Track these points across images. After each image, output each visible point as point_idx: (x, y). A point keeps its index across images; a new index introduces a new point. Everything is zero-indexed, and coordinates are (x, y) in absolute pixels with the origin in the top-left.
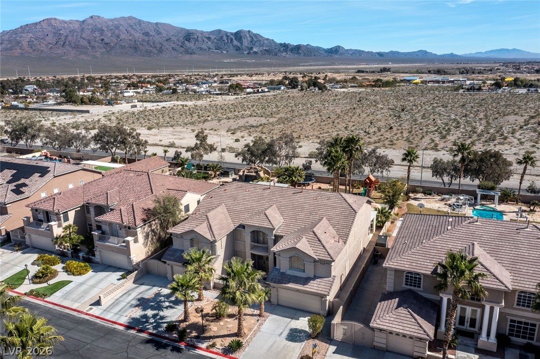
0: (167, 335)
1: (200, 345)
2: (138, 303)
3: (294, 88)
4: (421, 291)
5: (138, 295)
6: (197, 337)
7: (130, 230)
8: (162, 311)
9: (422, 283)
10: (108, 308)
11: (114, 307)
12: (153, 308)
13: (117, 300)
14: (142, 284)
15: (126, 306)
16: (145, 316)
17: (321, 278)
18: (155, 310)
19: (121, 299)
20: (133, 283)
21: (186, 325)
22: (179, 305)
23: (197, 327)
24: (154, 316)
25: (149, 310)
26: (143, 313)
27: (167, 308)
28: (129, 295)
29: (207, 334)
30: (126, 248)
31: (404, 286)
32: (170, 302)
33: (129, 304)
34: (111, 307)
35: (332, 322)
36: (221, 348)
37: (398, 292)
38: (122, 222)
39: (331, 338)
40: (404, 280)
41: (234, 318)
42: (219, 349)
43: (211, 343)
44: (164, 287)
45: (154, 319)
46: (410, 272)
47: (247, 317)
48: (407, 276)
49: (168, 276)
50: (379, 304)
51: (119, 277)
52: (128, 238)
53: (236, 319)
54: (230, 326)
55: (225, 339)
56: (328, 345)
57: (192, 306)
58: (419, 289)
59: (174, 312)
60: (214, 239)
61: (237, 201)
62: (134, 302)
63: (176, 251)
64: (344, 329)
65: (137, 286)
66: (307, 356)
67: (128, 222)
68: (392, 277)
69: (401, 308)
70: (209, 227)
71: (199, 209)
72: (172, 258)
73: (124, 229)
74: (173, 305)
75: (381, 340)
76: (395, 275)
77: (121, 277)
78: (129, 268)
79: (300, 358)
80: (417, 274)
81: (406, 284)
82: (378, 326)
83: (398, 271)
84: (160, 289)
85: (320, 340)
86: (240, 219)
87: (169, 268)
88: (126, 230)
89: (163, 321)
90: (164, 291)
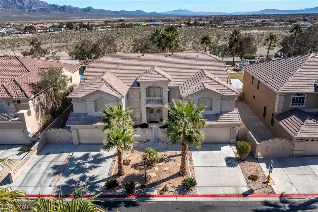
0: (110, 193)
1: (151, 193)
2: (55, 171)
3: (71, 29)
4: (304, 108)
5: (50, 164)
6: (143, 187)
7: (21, 103)
8: (87, 172)
9: (305, 101)
10: (22, 183)
11: (28, 180)
12: (76, 172)
13: (28, 173)
14: (48, 154)
15: (42, 177)
16: (72, 181)
17: (227, 112)
18: (79, 173)
19: (32, 172)
20: (37, 154)
21: (123, 179)
22: (101, 163)
23: (136, 178)
24: (83, 179)
25: (72, 175)
26: (67, 179)
27: (90, 168)
28: (40, 166)
29: (150, 182)
30: (20, 122)
31: (291, 106)
32: (90, 162)
33: (46, 175)
34: (25, 182)
35: (257, 143)
36: (174, 190)
37: (286, 112)
38: (10, 96)
39: (256, 158)
40: (292, 101)
41: (165, 162)
42: (173, 191)
43: (161, 188)
44: (74, 151)
45: (84, 182)
46: (297, 94)
47: (175, 158)
48: (294, 98)
49: (73, 140)
50: (280, 122)
51: (18, 152)
52: (21, 111)
53: (166, 162)
54: (166, 169)
55: (171, 181)
56: (257, 163)
57: (115, 161)
58: (302, 106)
59: (101, 170)
60: (121, 96)
61: (119, 68)
62: (50, 171)
63: (78, 115)
64: (267, 147)
65: (43, 156)
66: (252, 175)
67: (16, 96)
68: (283, 101)
69: (307, 120)
70: (110, 87)
71: (86, 78)
72: (78, 122)
73: (13, 104)
74: (95, 165)
75: (299, 148)
76: (284, 99)
77: (21, 152)
78: (25, 142)
79: (247, 179)
80: (302, 94)
81: (293, 105)
82: (301, 136)
83: (287, 95)
84: (71, 154)
85: (249, 161)
86: (130, 80)
87: (74, 133)
88: (16, 104)
89: (95, 181)
90: (77, 155)
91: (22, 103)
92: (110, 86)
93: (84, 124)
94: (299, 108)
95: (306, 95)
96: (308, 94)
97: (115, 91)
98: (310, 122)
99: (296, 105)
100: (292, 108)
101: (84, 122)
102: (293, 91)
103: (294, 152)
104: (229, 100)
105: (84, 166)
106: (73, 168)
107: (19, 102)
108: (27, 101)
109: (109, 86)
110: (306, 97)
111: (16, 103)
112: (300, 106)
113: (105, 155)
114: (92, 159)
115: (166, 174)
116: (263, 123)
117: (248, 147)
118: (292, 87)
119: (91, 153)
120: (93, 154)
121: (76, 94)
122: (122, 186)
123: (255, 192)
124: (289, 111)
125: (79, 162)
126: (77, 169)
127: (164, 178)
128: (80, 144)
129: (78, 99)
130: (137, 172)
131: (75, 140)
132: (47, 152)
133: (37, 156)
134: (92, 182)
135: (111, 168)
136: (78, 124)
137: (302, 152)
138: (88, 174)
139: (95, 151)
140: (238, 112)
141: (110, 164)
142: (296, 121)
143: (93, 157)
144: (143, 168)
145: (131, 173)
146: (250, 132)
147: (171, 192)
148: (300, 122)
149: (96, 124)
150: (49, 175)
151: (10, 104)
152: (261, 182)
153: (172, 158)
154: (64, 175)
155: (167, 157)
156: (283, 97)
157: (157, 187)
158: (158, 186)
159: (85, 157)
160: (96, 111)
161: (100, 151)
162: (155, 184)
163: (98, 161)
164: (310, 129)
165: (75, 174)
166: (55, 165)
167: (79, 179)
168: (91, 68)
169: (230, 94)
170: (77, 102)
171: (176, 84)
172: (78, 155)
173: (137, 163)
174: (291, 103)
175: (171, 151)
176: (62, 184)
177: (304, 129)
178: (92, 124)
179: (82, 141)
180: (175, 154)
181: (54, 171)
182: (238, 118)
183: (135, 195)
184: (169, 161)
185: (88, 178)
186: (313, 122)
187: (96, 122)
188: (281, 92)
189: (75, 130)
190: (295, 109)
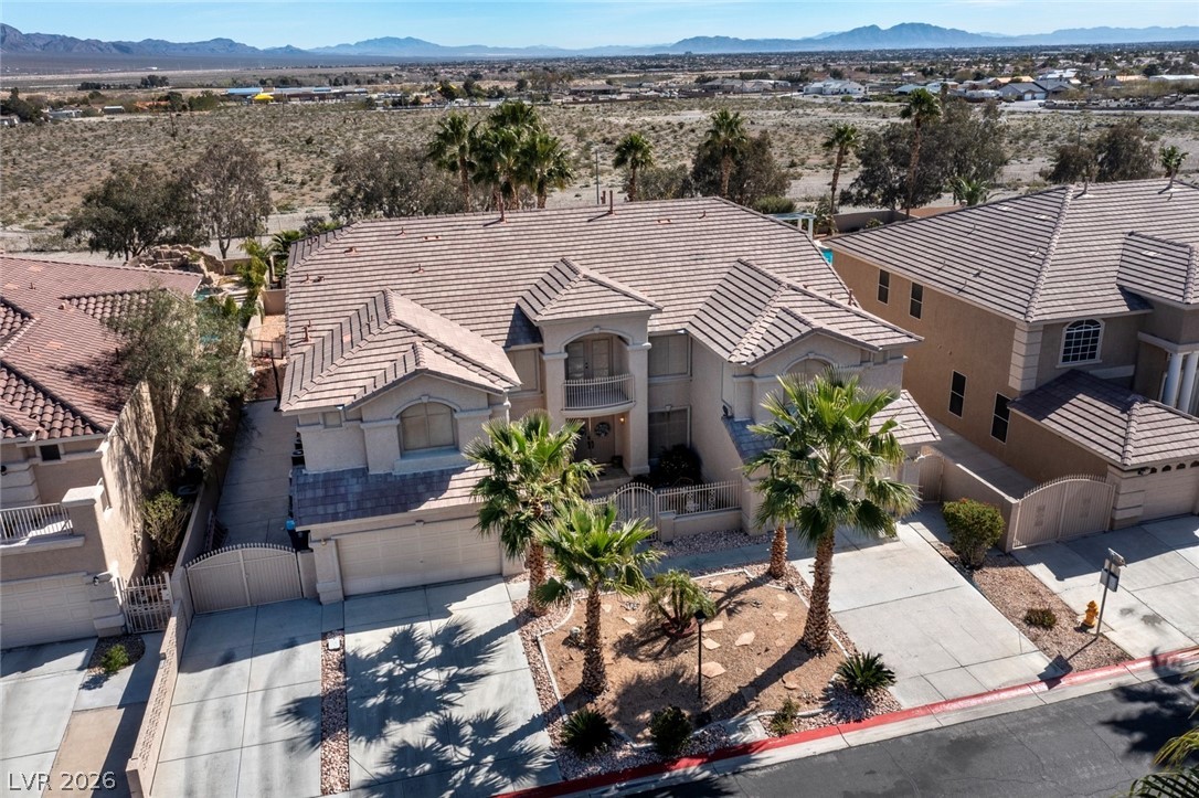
0: (593, 769)
2: (308, 725)
4: (1097, 366)
5: (265, 699)
6: (705, 720)
7: (60, 459)
9: (1099, 345)
13: (190, 756)
14: (228, 659)
18: (418, 715)
19: (203, 747)
20: (179, 668)
22: (484, 661)
23: (658, 692)
25: (394, 725)
26: (382, 748)
28: (223, 714)
29: (717, 695)
30: (78, 542)
31: (1060, 364)
32: (437, 663)
33: (277, 748)
35: (1012, 500)
36: (817, 709)
37: (1048, 385)
38: (16, 430)
39: (1007, 550)
40: (1063, 348)
41: (724, 612)
42: (817, 714)
43: (768, 713)
44: (342, 631)
45: (461, 745)
46: (1078, 324)
47: (752, 593)
48: (1069, 336)
49: (320, 588)
50: (1045, 421)
51: (85, 676)
52: (74, 495)
53: (730, 612)
54: (747, 638)
55: (791, 679)
56: (1022, 569)
57: (535, 641)
58: (1092, 361)
59: (501, 688)
60: (508, 385)
61: (427, 274)
62: (288, 730)
63: (331, 480)
64: (1041, 509)
65: (215, 673)
66: (1031, 611)
67: (39, 428)
68: (1037, 349)
69: (1137, 406)
70: (450, 355)
71: (307, 323)
72: (341, 507)
73: (26, 466)
74: (463, 671)
75: (1133, 500)
76: (1042, 342)
77: (98, 671)
78: (98, 625)
79: (1025, 626)
80: (1092, 322)
81: (1065, 359)
82: (1143, 459)
83: (1049, 328)
84: (334, 642)
85: (993, 566)
86: (494, 319)
87: (322, 556)
88: (34, 467)
89: (506, 733)
90: (362, 644)
91: (65, 459)
92: (447, 349)
93: (374, 514)
94: (1081, 369)
95: (1103, 324)
96: (1109, 319)
97: (476, 369)
98: (1146, 411)
99: (1075, 358)
100: (1063, 372)
101: (369, 504)
102: (1069, 315)
103: (1119, 516)
104: (885, 362)
105: (420, 681)
106: (381, 699)
107: (50, 453)
108: (91, 447)
109: (441, 350)
110: (1102, 329)
111: (38, 461)
112: (1088, 362)
113: (478, 625)
114: (438, 651)
115: (757, 659)
116: (953, 430)
117: (993, 519)
118: (1061, 303)
119: (416, 625)
120: (427, 628)
121: (317, 396)
122: (622, 732)
123: (1074, 663)
124: (1056, 380)
125: (391, 672)
126: (399, 699)
127: (759, 672)
128: (346, 598)
129: (324, 414)
130: (648, 669)
131: (327, 587)
132: (222, 653)
133: (183, 676)
134: (495, 739)
135: (536, 671)
136: (345, 518)
137: (1137, 512)
138: (456, 713)
139: (429, 616)
140: (913, 401)
141: (523, 661)
142: (1099, 413)
143: (435, 640)
144: (661, 652)
145: (629, 676)
146: (959, 465)
147: (812, 720)
148: (1117, 412)
149: (423, 507)
150: (291, 746)
151: (10, 468)
152: (1070, 629)
153: (741, 597)
154: (358, 734)
155: (721, 595)
156: (1039, 337)
157: (753, 711)
158: (753, 705)
159: (404, 647)
160: (402, 456)
161: (450, 614)
162: (738, 702)
163: (466, 653)
164: (1158, 433)
165: (403, 720)
166: (291, 699)
167: (431, 741)
168: (310, 283)
169: (891, 342)
170: (320, 427)
171: (672, 321)
172: (369, 642)
173: (628, 636)
174: (1061, 355)
175: (720, 570)
176: (373, 771)
177: (1141, 435)
178: (405, 510)
179: (357, 585)
180: (742, 581)
181: (304, 725)
182: (922, 423)
183: (692, 757)
184: (739, 608)
185: (468, 730)
186: (1154, 410)
187: (420, 501)
188: (1035, 319)
189: (332, 543)
190: (1074, 373)
